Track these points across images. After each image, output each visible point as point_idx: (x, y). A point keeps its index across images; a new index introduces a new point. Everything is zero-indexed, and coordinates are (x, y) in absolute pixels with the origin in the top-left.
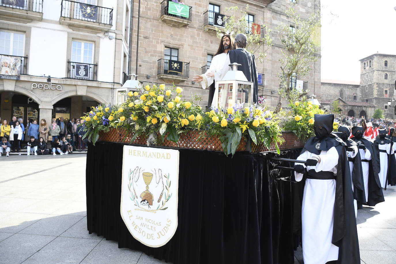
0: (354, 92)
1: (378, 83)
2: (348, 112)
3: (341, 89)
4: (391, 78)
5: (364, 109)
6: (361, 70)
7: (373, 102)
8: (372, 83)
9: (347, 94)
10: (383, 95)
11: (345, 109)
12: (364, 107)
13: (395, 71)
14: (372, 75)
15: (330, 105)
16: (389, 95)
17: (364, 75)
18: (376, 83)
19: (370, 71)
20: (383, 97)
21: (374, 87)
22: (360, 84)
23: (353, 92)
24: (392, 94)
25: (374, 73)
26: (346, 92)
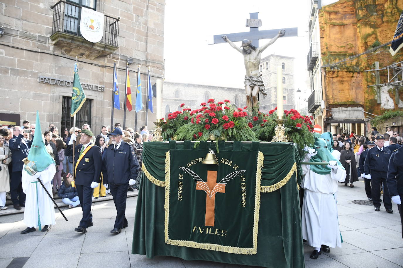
1: (275, 87)
3: (236, 94)
4: (289, 82)
8: (270, 87)
9: (243, 100)
13: (292, 75)
14: (269, 78)
16: (288, 101)
18: (274, 87)
19: (267, 74)
21: (271, 92)
24: (291, 100)
25: (271, 76)
26: (241, 98)
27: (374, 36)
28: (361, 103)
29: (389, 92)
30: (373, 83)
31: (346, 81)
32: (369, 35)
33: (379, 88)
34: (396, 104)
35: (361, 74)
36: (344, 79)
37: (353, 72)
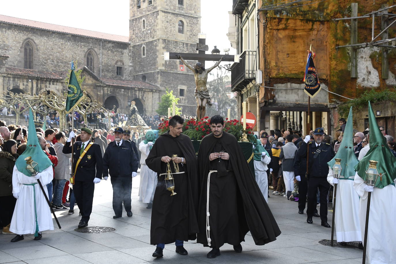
1: (165, 40)
2: (104, 101)
3: (89, 49)
4: (191, 30)
5: (139, 95)
6: (130, 9)
7: (155, 81)
8: (153, 39)
9: (103, 61)
10: (177, 65)
11: (97, 94)
12: (140, 90)
13: (197, 18)
14: (153, 21)
15: (62, 83)
17: (137, 22)
18: (163, 40)
19: (149, 13)
20: (175, 71)
21: (157, 48)
22: (130, 40)
23: (116, 58)
25: (158, 17)
26: (99, 56)
28: (324, 77)
29: (372, 57)
30: (346, 41)
31: (300, 36)
33: (355, 50)
34: (383, 79)
35: (326, 25)
36: (298, 34)
37: (313, 22)
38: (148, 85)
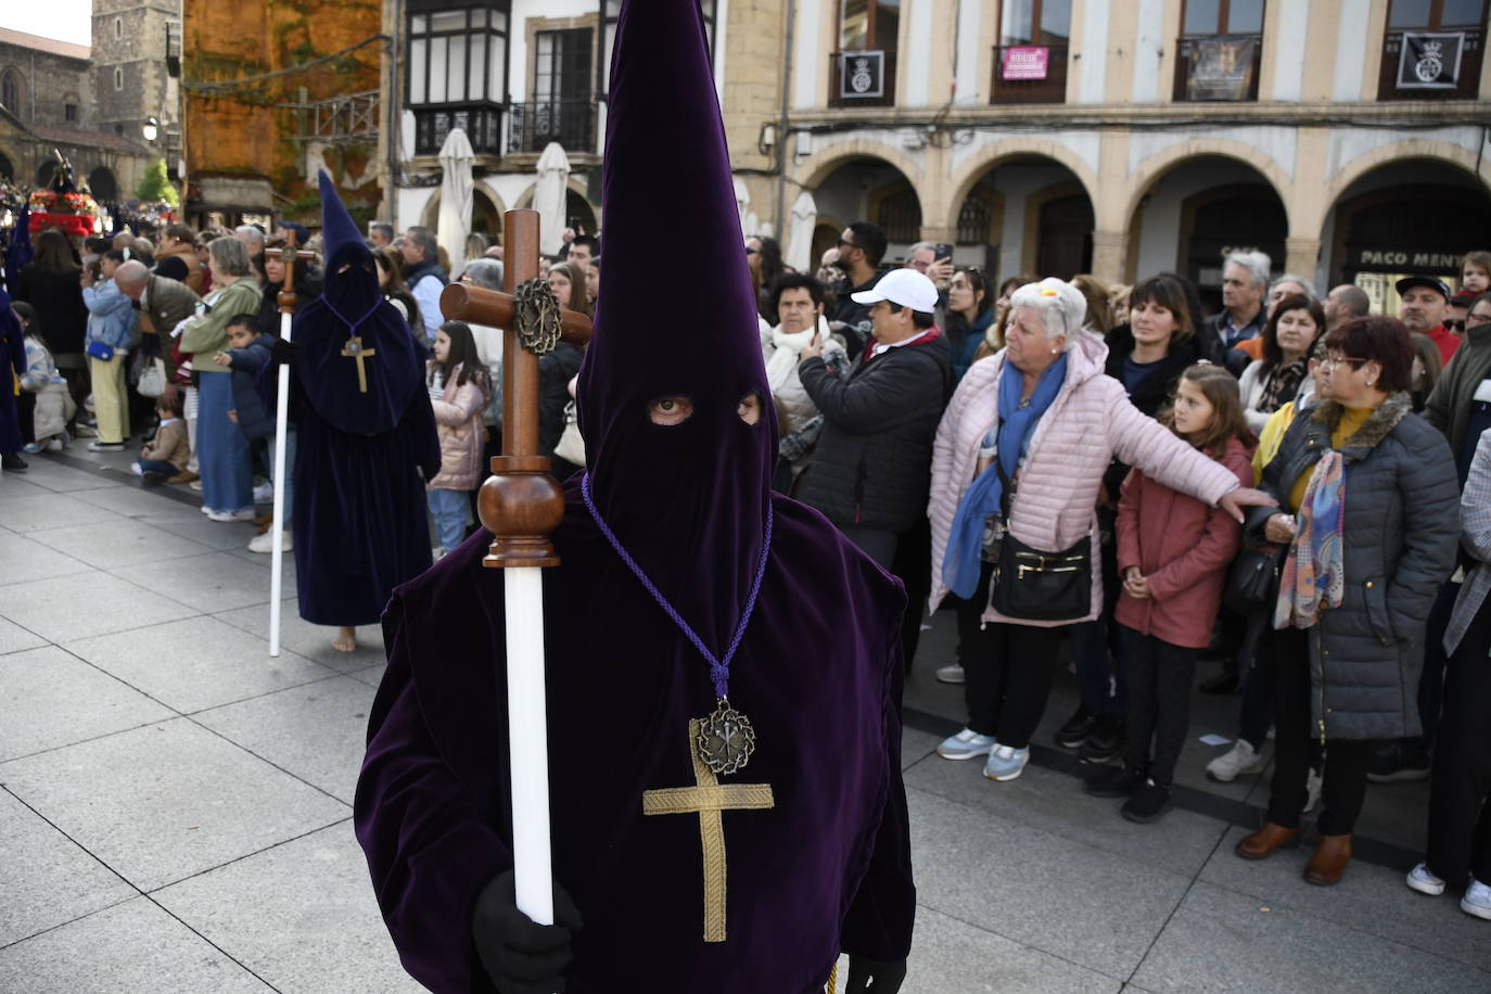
0: (65, 88)
1: (159, 63)
2: (38, 169)
3: (7, 67)
5: (107, 160)
7: (141, 137)
8: (138, 59)
9: (37, 91)
12: (108, 151)
14: (135, 24)
17: (106, 23)
18: (154, 61)
19: (129, 9)
21: (144, 76)
22: (93, 55)
25: (146, 18)
26: (29, 82)
27: (301, 30)
28: (266, 173)
29: (325, 154)
30: (292, 132)
31: (236, 122)
32: (290, 27)
33: (304, 144)
35: (269, 111)
36: (232, 118)
37: (252, 105)
38: (126, 143)
